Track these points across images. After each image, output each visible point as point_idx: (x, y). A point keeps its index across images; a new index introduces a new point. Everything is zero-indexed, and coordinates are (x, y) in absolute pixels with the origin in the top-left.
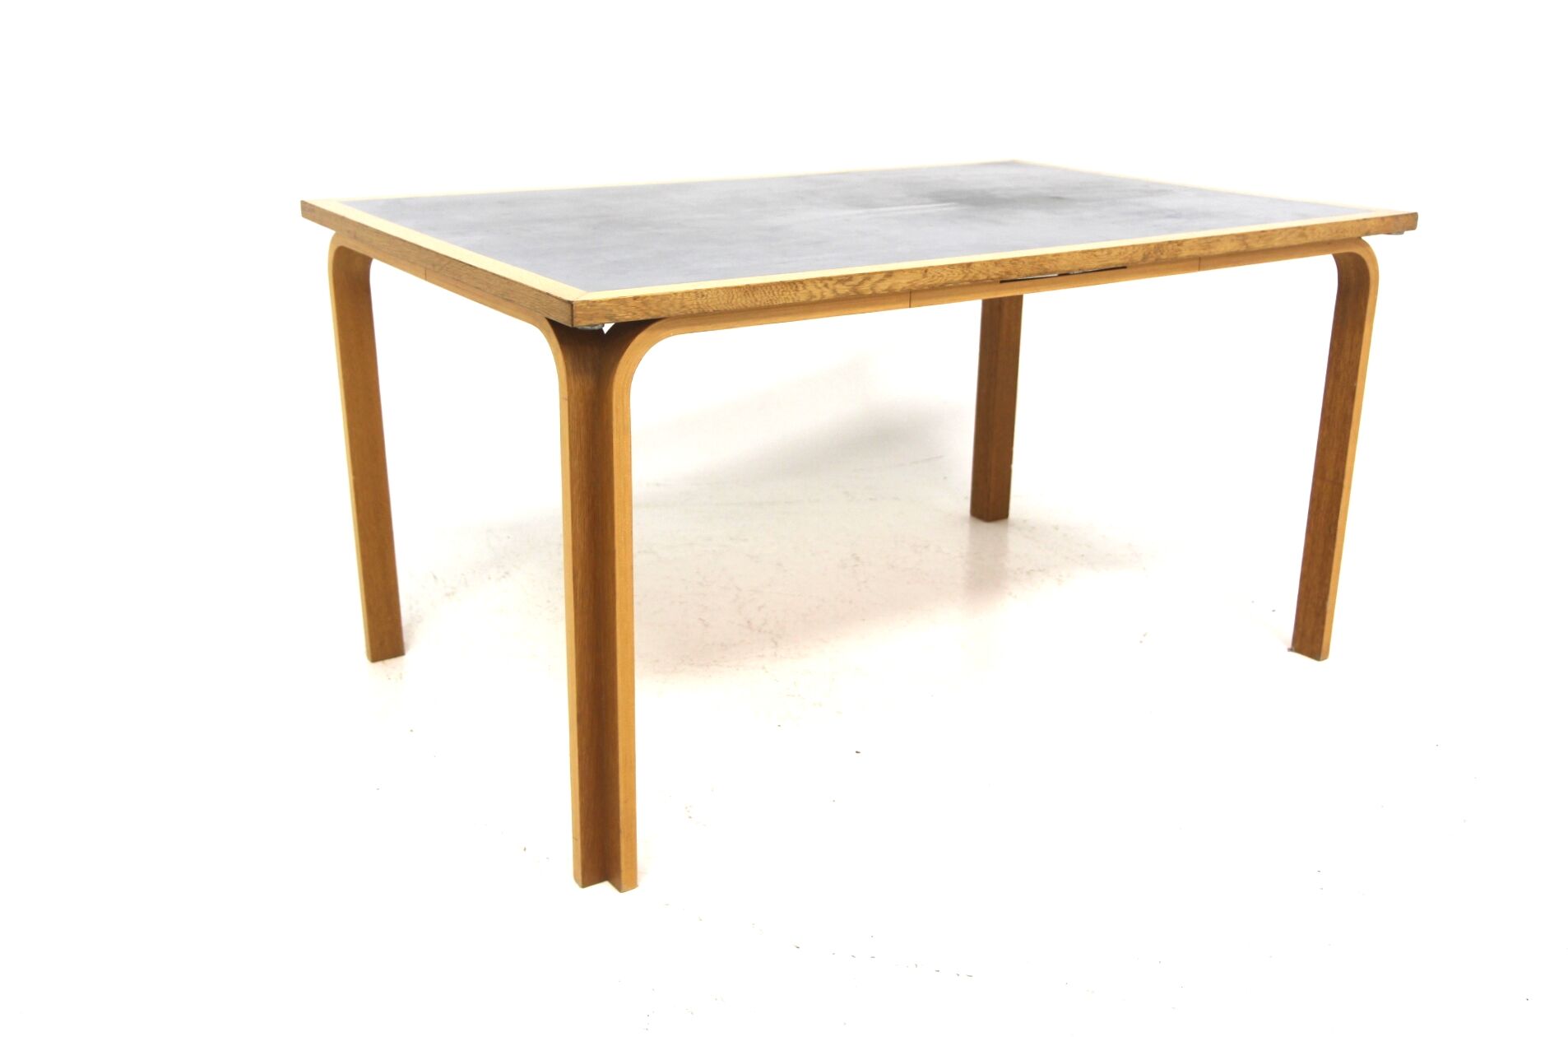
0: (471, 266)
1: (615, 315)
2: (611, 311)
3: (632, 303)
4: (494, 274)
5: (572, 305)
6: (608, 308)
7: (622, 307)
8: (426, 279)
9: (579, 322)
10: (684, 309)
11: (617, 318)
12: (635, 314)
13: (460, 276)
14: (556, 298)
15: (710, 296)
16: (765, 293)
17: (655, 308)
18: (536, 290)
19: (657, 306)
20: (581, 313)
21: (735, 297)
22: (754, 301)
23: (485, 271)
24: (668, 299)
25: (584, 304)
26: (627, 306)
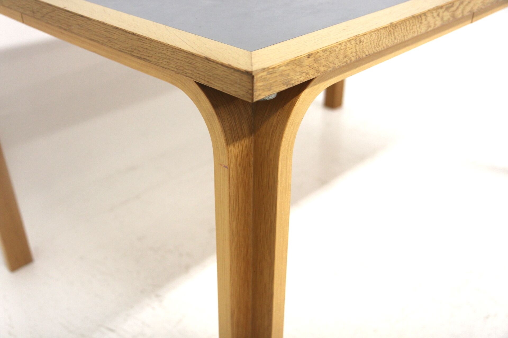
0: (82, 16)
1: (291, 80)
2: (288, 75)
3: (307, 62)
4: (117, 28)
5: (253, 77)
6: (286, 73)
7: (298, 69)
8: (23, 22)
9: (260, 95)
10: (346, 59)
11: (293, 82)
12: (307, 73)
13: (69, 26)
14: (222, 65)
15: (365, 41)
16: (401, 29)
17: (324, 63)
18: (186, 52)
19: (326, 61)
20: (261, 84)
21: (382, 37)
22: (393, 39)
23: (104, 24)
24: (335, 51)
25: (265, 73)
26: (302, 67)
